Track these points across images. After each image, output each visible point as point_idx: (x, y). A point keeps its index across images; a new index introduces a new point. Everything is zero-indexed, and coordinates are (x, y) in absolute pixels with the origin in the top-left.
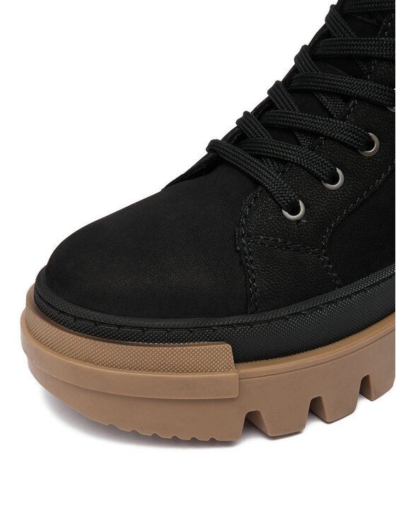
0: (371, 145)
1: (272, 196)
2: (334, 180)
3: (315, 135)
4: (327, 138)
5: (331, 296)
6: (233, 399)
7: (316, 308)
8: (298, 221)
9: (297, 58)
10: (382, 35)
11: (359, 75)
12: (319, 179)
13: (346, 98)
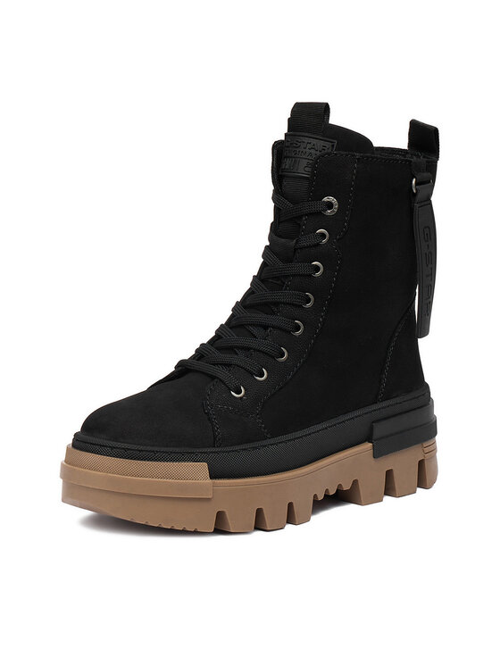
0: (283, 355)
1: (225, 384)
2: (262, 375)
3: (248, 349)
4: (255, 350)
5: (265, 443)
6: (209, 499)
7: (256, 448)
8: (241, 398)
9: (233, 309)
10: (286, 289)
11: (273, 313)
12: (252, 374)
13: (265, 327)
